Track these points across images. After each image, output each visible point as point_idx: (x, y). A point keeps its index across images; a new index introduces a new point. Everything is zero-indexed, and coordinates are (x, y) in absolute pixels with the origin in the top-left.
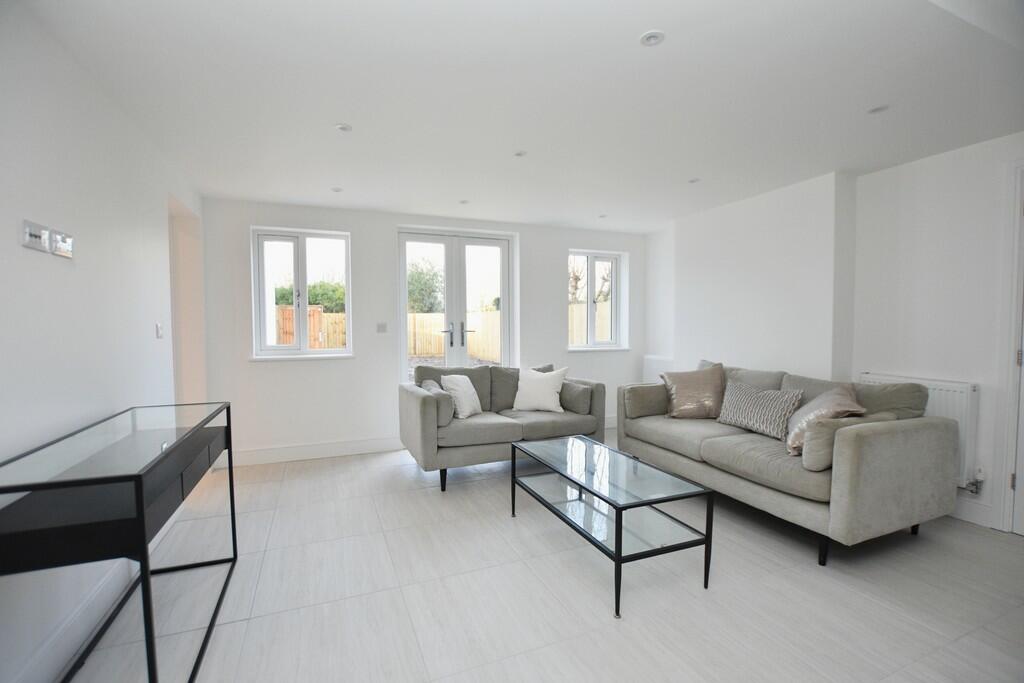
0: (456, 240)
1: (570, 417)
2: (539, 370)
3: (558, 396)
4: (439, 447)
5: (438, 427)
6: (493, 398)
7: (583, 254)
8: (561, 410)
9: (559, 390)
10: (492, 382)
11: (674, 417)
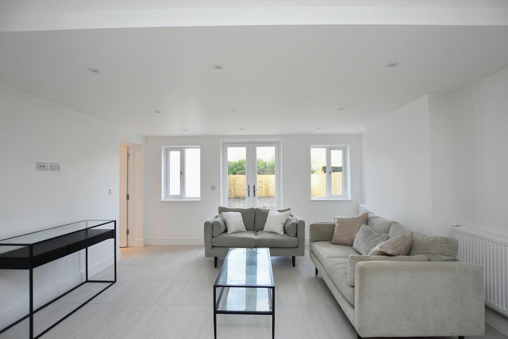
0: (251, 145)
1: (286, 237)
2: (278, 211)
3: (283, 225)
4: (213, 246)
5: (213, 237)
6: (256, 224)
7: (324, 147)
8: (282, 233)
9: (284, 223)
10: (255, 216)
11: (333, 243)
